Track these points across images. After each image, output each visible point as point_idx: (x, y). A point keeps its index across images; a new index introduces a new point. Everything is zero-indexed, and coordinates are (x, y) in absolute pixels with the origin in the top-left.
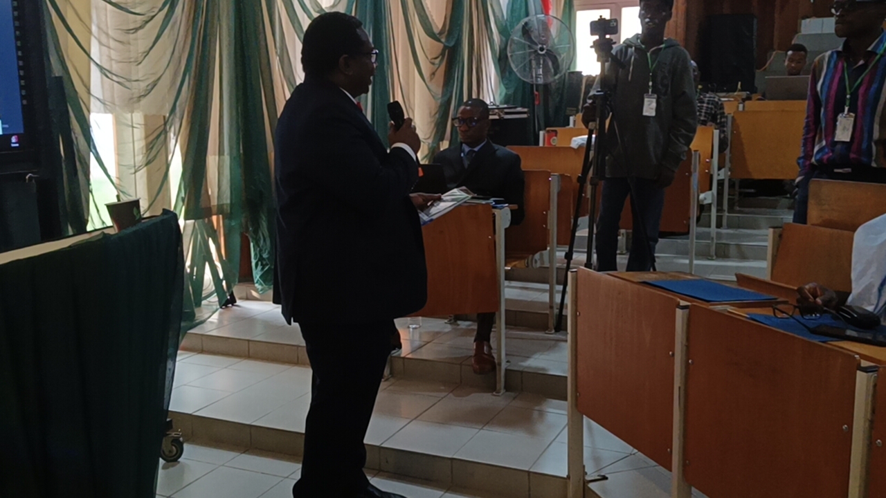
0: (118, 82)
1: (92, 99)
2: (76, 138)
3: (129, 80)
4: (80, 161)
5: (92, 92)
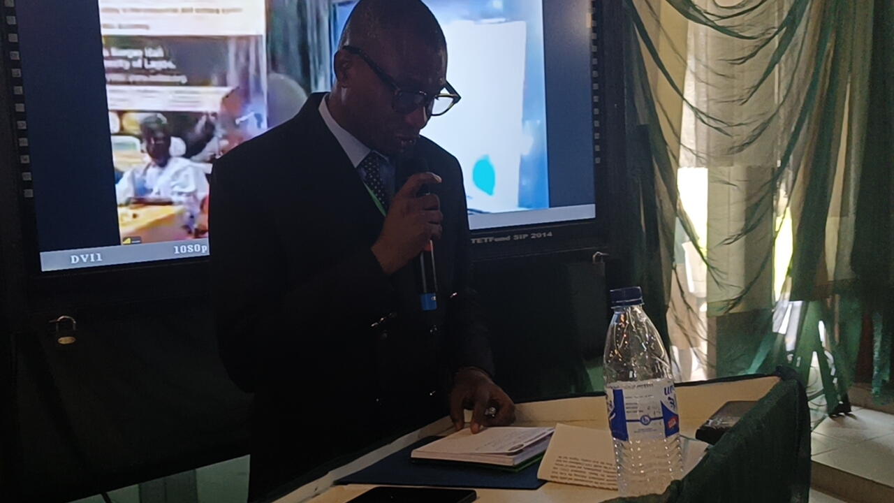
0: (716, 128)
1: (682, 151)
2: (661, 201)
3: (730, 125)
4: (664, 231)
5: (682, 142)
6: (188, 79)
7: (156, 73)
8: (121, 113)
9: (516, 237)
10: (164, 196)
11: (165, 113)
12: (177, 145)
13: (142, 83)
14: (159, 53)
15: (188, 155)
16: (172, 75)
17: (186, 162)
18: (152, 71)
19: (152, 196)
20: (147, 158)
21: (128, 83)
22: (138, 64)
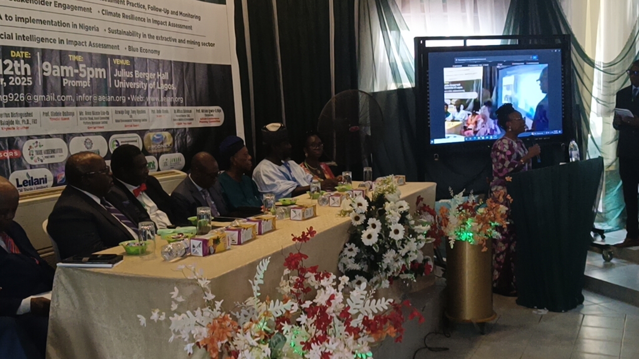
0: (603, 105)
4: (584, 139)
9: (540, 139)
10: (458, 119)
12: (462, 107)
14: (459, 85)
15: (464, 109)
17: (464, 111)
19: (455, 119)
20: (456, 110)
22: (455, 88)
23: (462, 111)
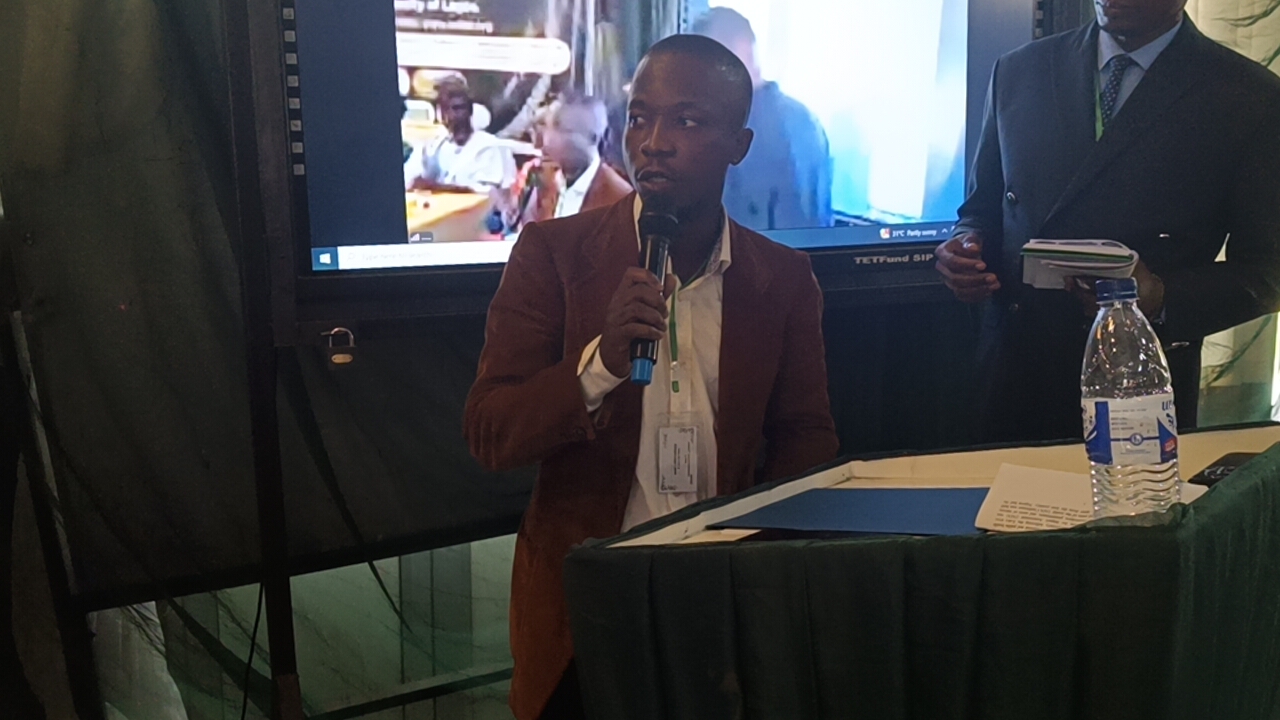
6: (495, 27)
7: (457, 18)
8: (412, 70)
9: (917, 258)
10: (461, 183)
11: (465, 72)
12: (480, 115)
13: (439, 31)
15: (494, 128)
16: (475, 20)
17: (489, 138)
18: (452, 16)
19: (447, 181)
20: (443, 132)
21: (421, 30)
22: (435, 6)
23: (480, 139)
